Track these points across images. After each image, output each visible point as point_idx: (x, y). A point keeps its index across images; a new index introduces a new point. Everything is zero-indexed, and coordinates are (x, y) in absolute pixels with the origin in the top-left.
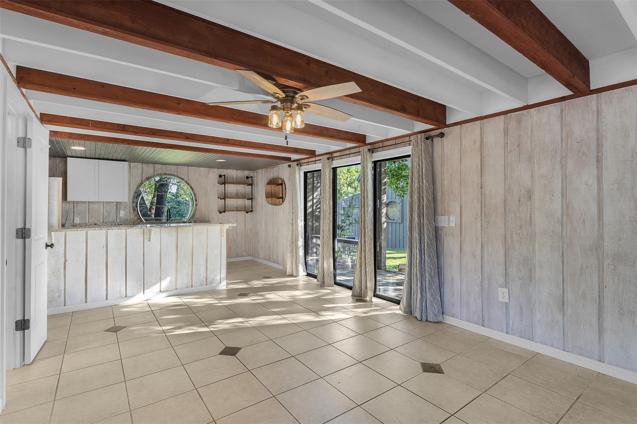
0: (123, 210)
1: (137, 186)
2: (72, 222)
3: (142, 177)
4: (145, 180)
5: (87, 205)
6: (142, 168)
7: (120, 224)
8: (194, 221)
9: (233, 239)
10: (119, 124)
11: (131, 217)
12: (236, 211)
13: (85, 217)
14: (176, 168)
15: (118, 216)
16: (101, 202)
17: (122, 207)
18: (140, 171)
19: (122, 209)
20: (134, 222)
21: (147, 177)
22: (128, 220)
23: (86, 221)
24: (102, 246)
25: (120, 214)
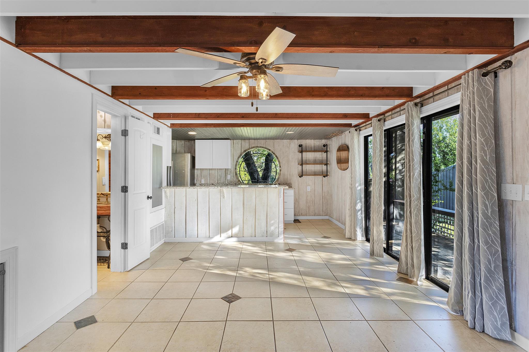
1: (238, 157)
2: (200, 182)
3: (241, 150)
4: (243, 152)
5: (208, 171)
6: (241, 144)
7: (227, 185)
8: (279, 184)
9: (311, 200)
10: (196, 113)
11: (234, 180)
12: (314, 175)
13: (207, 180)
14: (264, 142)
15: (226, 179)
16: (216, 169)
17: (229, 172)
18: (240, 145)
19: (228, 174)
20: (236, 184)
21: (245, 150)
22: (232, 181)
23: (208, 182)
24: (194, 200)
25: (227, 177)
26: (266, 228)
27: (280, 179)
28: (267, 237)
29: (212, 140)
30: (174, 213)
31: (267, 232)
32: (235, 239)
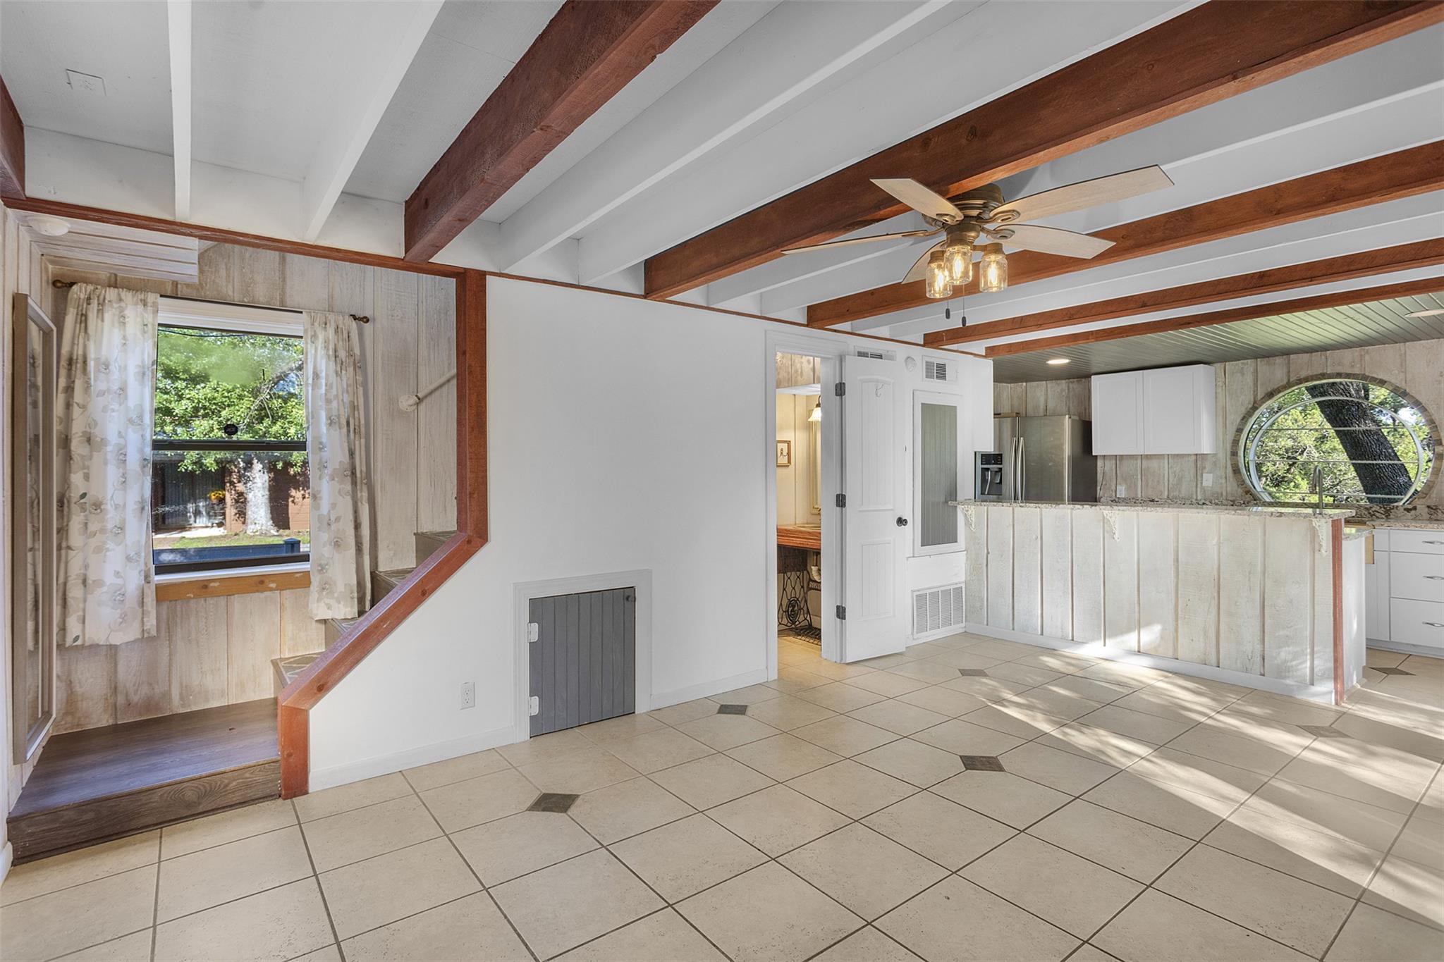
0: (1210, 473)
1: (1242, 416)
2: (1114, 494)
3: (1255, 392)
4: (1262, 399)
5: (1139, 461)
6: (1256, 371)
7: (1201, 503)
11: (1229, 489)
13: (1136, 486)
15: (1199, 486)
16: (1164, 455)
17: (1208, 466)
18: (1249, 378)
19: (1206, 470)
20: (1233, 501)
21: (1269, 390)
22: (1222, 494)
23: (1137, 494)
25: (1202, 480)
26: (1258, 647)
27: (1435, 491)
28: (1264, 675)
29: (1141, 371)
30: (987, 565)
31: (1264, 659)
32: (1146, 661)
